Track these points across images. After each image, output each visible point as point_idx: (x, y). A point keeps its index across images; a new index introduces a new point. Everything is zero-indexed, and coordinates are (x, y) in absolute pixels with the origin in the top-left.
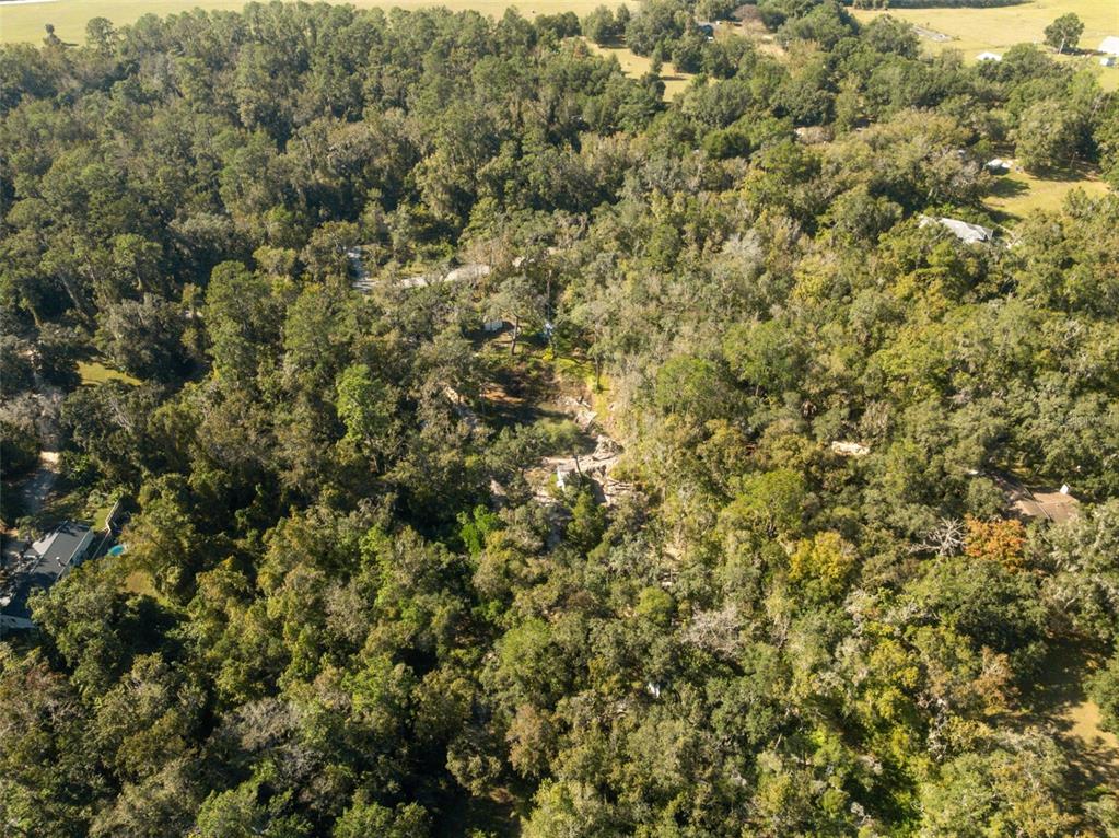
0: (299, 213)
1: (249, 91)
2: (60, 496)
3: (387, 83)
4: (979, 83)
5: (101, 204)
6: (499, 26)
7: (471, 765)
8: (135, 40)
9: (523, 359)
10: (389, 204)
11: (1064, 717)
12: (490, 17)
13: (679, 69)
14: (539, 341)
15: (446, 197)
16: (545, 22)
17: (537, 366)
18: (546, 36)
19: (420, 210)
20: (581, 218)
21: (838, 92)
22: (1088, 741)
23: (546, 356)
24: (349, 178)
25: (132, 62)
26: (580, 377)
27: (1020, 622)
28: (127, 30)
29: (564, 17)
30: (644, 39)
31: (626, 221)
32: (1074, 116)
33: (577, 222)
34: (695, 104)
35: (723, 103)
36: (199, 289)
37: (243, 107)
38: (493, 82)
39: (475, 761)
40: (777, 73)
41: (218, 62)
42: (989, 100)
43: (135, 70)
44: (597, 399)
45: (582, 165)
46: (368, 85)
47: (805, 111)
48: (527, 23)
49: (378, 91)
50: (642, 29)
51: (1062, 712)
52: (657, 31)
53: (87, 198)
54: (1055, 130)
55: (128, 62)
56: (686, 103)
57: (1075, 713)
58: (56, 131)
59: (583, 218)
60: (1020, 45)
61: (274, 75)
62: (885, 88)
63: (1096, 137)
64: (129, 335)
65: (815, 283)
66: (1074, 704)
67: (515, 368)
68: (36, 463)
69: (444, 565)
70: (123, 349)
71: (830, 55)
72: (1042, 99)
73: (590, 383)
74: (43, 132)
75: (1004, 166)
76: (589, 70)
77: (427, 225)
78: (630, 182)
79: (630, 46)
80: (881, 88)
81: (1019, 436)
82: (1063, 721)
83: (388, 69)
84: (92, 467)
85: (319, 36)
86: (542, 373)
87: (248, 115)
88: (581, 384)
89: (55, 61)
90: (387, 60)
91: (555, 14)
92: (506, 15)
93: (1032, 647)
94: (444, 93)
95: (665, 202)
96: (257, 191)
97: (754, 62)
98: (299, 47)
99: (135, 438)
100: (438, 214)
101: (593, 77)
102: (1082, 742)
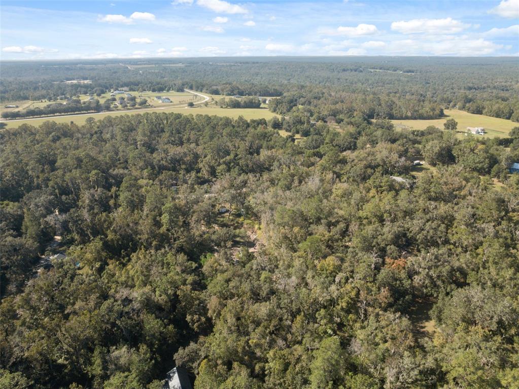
0: (155, 172)
1: (141, 138)
2: (60, 248)
3: (192, 137)
4: (411, 136)
5: (87, 163)
6: (236, 121)
7: (195, 318)
8: (102, 123)
9: (232, 220)
10: (188, 171)
11: (422, 325)
12: (233, 118)
13: (302, 136)
14: (239, 215)
15: (209, 169)
16: (253, 121)
17: (237, 223)
18: (253, 125)
19: (200, 175)
20: (257, 175)
21: (357, 139)
22: (430, 332)
23: (241, 219)
24: (175, 164)
25: (100, 130)
26: (253, 225)
27: (402, 288)
28: (100, 121)
29: (261, 120)
30: (289, 126)
31: (273, 176)
32: (444, 145)
33: (256, 177)
34: (304, 143)
35: (314, 142)
36: (117, 189)
37: (139, 143)
38: (230, 136)
39: (196, 317)
40: (336, 134)
41: (131, 129)
42: (415, 142)
43: (101, 133)
44: (259, 232)
45: (259, 160)
46: (185, 137)
47: (345, 145)
48: (246, 121)
49: (189, 140)
50: (289, 123)
51: (422, 323)
52: (294, 123)
53: (82, 161)
54: (437, 149)
55: (99, 131)
56: (301, 143)
57: (427, 324)
58: (72, 146)
59: (258, 175)
60: (430, 126)
61: (151, 133)
62: (376, 138)
63: (453, 152)
64: (91, 201)
65: (340, 192)
66: (427, 321)
67: (229, 223)
68: (53, 239)
69: (194, 268)
70: (88, 205)
71: (358, 130)
72: (433, 140)
73: (257, 226)
74: (68, 147)
75: (421, 163)
76: (266, 133)
77: (202, 180)
78: (276, 164)
79: (285, 129)
80: (374, 138)
81: (408, 235)
82: (422, 326)
83: (193, 132)
84: (72, 238)
85: (169, 122)
86: (239, 225)
87: (140, 145)
88: (253, 227)
89: (74, 129)
90: (193, 129)
91: (258, 119)
92: (239, 118)
93: (407, 297)
94: (211, 138)
95: (287, 169)
96: (141, 164)
97: (329, 132)
98: (161, 126)
99: (90, 224)
100: (206, 177)
101: (267, 135)
102: (428, 332)
